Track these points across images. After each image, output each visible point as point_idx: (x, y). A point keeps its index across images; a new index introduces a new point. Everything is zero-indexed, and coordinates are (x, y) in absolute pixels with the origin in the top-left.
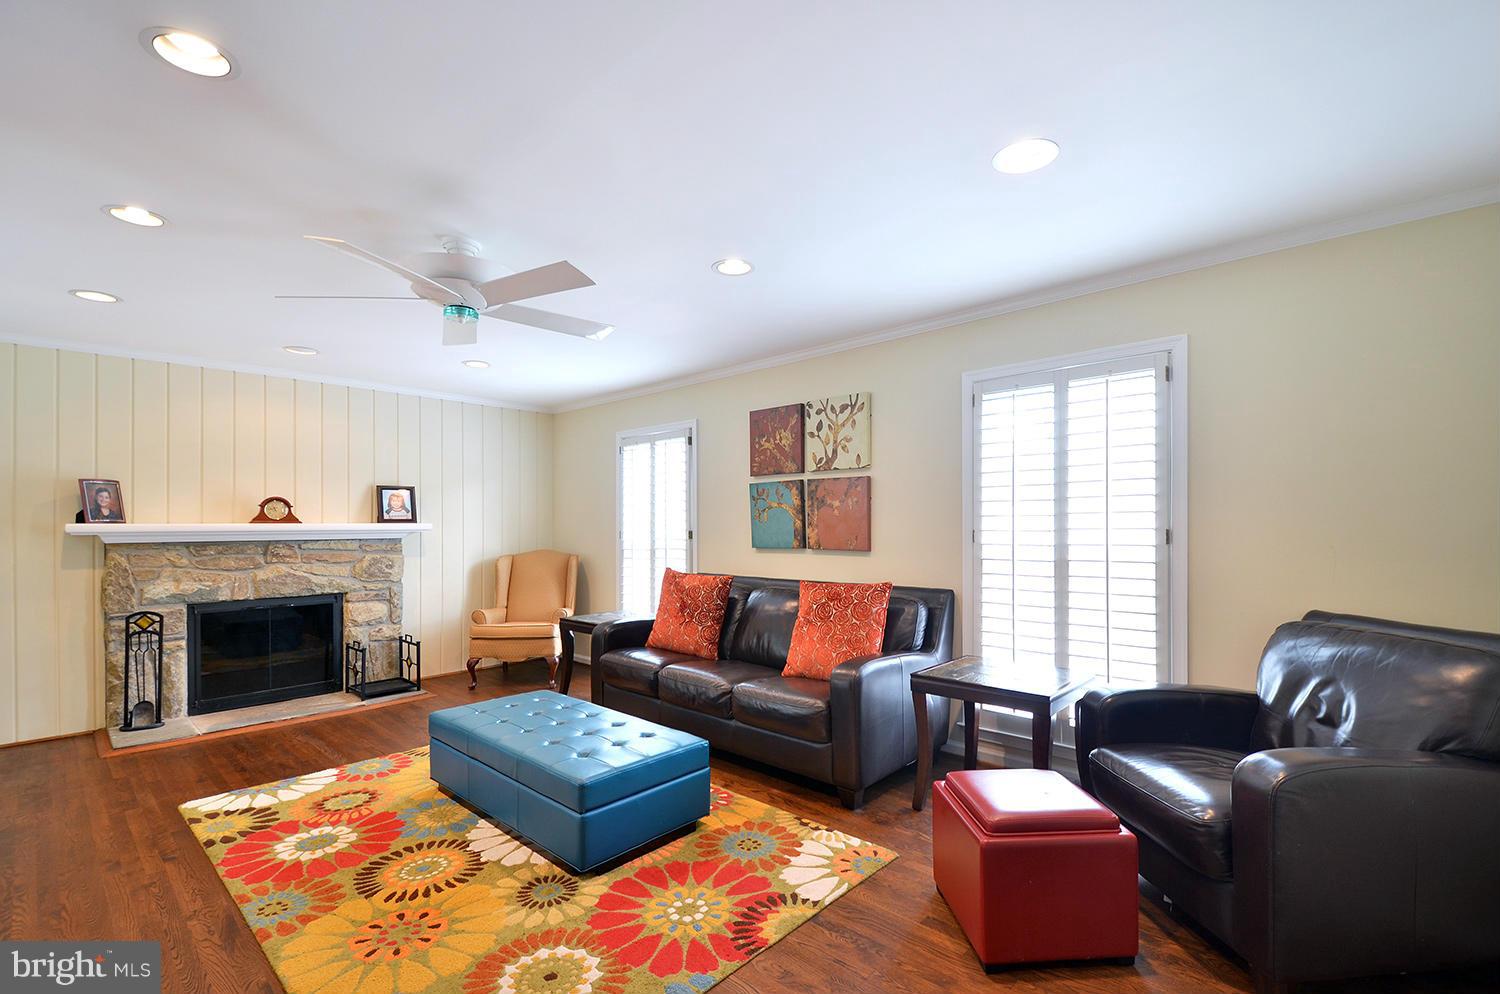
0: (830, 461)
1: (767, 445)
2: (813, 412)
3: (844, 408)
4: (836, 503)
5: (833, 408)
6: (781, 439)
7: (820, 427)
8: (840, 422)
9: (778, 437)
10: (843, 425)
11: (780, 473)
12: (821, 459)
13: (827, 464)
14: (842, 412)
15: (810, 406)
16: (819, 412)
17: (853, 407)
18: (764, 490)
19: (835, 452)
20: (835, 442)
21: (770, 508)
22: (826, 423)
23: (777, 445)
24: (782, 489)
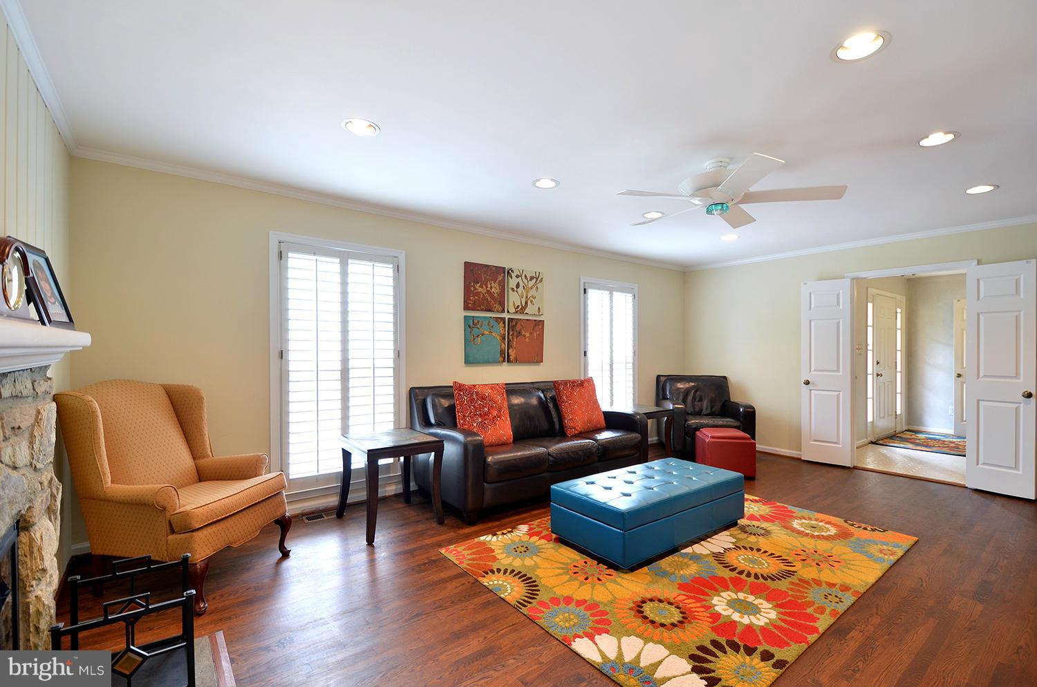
0: (524, 308)
1: (480, 290)
2: (514, 275)
3: (532, 278)
4: (528, 335)
5: (526, 276)
6: (491, 288)
7: (518, 286)
8: (530, 286)
9: (489, 286)
10: (531, 288)
11: (490, 310)
12: (518, 306)
13: (522, 309)
14: (531, 280)
15: (512, 271)
16: (517, 276)
17: (537, 279)
18: (478, 322)
19: (526, 303)
20: (527, 297)
21: (483, 334)
22: (521, 284)
23: (488, 292)
24: (493, 322)
